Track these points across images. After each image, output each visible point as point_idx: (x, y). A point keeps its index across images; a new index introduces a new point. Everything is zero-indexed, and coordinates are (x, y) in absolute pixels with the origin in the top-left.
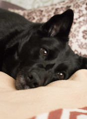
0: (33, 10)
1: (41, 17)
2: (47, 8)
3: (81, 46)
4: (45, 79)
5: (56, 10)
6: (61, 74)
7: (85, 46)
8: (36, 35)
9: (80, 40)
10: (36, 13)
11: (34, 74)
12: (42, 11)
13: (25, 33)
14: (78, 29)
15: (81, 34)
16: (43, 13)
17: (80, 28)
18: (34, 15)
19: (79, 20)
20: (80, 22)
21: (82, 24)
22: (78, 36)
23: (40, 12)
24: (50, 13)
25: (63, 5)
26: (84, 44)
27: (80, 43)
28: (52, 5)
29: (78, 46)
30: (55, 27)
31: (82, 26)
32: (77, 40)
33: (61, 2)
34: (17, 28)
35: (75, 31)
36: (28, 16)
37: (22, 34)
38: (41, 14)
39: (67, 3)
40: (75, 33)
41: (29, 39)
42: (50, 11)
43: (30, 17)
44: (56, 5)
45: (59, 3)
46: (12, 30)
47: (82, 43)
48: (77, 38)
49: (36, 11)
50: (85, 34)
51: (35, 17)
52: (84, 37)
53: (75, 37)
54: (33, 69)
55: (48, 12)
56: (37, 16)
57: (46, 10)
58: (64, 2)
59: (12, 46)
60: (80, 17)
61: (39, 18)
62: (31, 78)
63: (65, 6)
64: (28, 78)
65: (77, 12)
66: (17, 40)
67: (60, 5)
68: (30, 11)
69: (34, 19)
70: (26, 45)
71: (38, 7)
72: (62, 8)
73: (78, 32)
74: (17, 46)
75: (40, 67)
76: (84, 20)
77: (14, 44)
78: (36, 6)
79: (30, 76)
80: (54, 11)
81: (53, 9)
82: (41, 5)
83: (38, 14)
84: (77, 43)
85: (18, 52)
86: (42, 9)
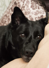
0: (2, 18)
1: (8, 18)
2: (7, 12)
3: (36, 14)
4: (34, 47)
5: (11, 9)
6: (38, 37)
7: (38, 13)
8: (13, 31)
9: (33, 12)
10: (4, 18)
11: (27, 50)
12: (6, 15)
13: (7, 34)
14: (28, 8)
15: (31, 9)
16: (8, 15)
17: (28, 7)
18: (4, 20)
19: (25, 4)
20: (26, 4)
21: (27, 4)
22: (30, 11)
23: (6, 16)
24: (10, 13)
25: (12, 4)
26: (36, 12)
27: (34, 13)
28: (8, 8)
29: (35, 15)
30: (17, 19)
31: (28, 5)
32: (32, 13)
33: (10, 4)
34: (2, 34)
35: (27, 10)
36: (2, 22)
37: (7, 36)
38: (7, 16)
39: (13, 1)
40: (28, 11)
41: (11, 36)
42: (9, 12)
43: (4, 22)
44: (9, 7)
45: (10, 5)
46: (2, 37)
47: (35, 12)
48: (31, 12)
49: (4, 17)
50: (33, 8)
51: (6, 20)
52: (33, 9)
53: (30, 13)
54: (25, 48)
55: (9, 13)
56: (6, 19)
57: (7, 13)
58: (11, 2)
59: (8, 45)
60: (24, 2)
61: (7, 19)
62: (27, 53)
63: (13, 4)
64: (26, 54)
65: (21, 1)
66: (7, 40)
67: (11, 5)
68: (1, 20)
69: (6, 21)
70: (13, 39)
71: (3, 14)
72: (13, 6)
73: (29, 9)
74: (9, 43)
75: (26, 44)
76: (27, 2)
77: (7, 43)
78: (2, 15)
79: (26, 53)
80: (11, 10)
81: (9, 10)
82: (3, 12)
83: (5, 18)
84: (33, 14)
85: (13, 45)
86: (5, 14)
